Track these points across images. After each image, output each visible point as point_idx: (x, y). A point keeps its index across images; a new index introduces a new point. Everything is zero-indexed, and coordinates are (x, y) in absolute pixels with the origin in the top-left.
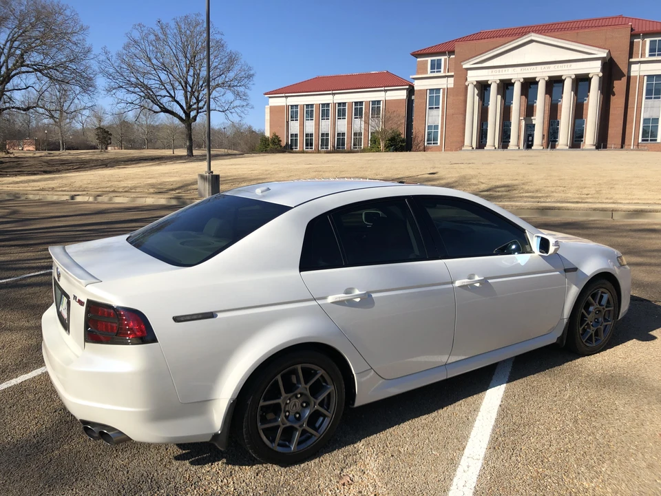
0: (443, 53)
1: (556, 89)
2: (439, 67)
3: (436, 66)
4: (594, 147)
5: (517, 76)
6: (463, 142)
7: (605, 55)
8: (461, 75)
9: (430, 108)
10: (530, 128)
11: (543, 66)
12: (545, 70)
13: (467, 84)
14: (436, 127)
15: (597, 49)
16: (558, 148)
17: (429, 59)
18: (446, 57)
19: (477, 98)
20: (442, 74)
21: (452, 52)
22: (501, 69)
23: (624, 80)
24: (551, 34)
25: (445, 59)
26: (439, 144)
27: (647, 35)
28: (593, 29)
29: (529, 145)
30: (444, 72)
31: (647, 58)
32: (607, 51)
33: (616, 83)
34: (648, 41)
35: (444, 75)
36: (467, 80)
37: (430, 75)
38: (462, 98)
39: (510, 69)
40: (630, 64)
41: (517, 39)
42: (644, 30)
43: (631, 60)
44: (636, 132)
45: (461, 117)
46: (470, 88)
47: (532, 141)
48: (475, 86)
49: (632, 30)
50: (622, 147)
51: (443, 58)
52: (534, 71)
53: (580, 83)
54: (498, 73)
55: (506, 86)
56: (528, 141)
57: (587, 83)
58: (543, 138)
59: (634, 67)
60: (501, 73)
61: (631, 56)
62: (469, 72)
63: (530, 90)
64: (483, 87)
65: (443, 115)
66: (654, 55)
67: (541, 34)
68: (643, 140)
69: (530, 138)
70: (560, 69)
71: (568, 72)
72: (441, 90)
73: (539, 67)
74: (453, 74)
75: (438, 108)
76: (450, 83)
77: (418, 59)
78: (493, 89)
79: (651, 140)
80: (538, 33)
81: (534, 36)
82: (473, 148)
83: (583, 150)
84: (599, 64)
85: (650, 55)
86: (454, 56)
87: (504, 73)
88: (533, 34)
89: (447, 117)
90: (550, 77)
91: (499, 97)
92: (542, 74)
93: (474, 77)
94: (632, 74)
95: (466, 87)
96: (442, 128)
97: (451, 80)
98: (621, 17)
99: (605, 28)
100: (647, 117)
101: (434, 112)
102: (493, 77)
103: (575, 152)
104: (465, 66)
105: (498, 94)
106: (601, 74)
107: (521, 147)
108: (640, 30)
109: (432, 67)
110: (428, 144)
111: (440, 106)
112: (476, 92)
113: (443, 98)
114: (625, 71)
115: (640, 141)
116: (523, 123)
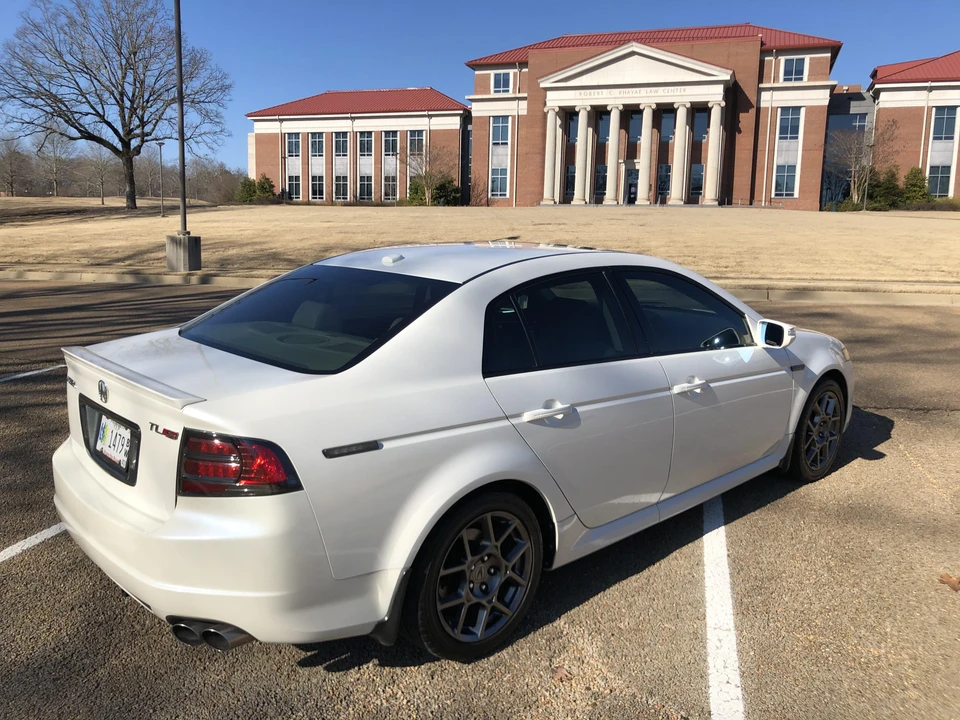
0: (511, 65)
1: (666, 121)
2: (506, 84)
3: (502, 83)
4: (717, 203)
5: (615, 101)
6: (542, 194)
7: (728, 78)
8: (538, 98)
9: (494, 144)
10: (632, 175)
11: (649, 89)
12: (651, 94)
13: (545, 110)
14: (504, 171)
15: (718, 68)
16: (670, 203)
17: (492, 73)
18: (516, 70)
19: (560, 131)
20: (510, 94)
21: (524, 64)
22: (592, 91)
23: (753, 111)
24: (660, 45)
25: (515, 74)
26: (508, 196)
27: (781, 51)
28: (714, 41)
29: (631, 199)
30: (514, 92)
31: (781, 83)
32: (731, 72)
33: (742, 116)
34: (782, 59)
35: (513, 96)
36: (545, 104)
37: (493, 95)
38: (539, 130)
39: (605, 91)
40: (760, 91)
41: (615, 48)
42: (778, 44)
43: (761, 86)
44: (767, 183)
45: (538, 158)
46: (551, 117)
47: (635, 193)
48: (557, 113)
49: (762, 44)
50: (751, 204)
51: (511, 72)
52: (636, 95)
53: (697, 115)
54: (588, 97)
55: (599, 114)
56: (630, 193)
57: (705, 115)
58: (650, 190)
59: (765, 96)
60: (592, 96)
61: (761, 80)
62: (548, 93)
63: (632, 122)
64: (568, 115)
65: (512, 155)
66: (791, 80)
67: (644, 44)
68: (776, 195)
69: (633, 189)
70: (670, 94)
71: (682, 98)
72: (510, 118)
73: (643, 90)
74: (525, 95)
75: (506, 144)
76: (522, 108)
77: (477, 72)
78: (582, 119)
79: (787, 195)
80: (640, 43)
81: (636, 47)
82: (555, 203)
83: (702, 206)
84: (720, 89)
85: (785, 80)
86: (526, 70)
87: (596, 96)
88: (634, 44)
89: (518, 158)
90: (657, 104)
91: (590, 130)
92: (648, 100)
93: (556, 100)
94: (763, 105)
95: (545, 115)
96: (512, 173)
97: (524, 104)
98: (747, 25)
99: (728, 40)
100: (781, 163)
101: (500, 149)
102: (582, 101)
103: (692, 209)
104: (542, 85)
105: (589, 125)
106: (723, 104)
107: (621, 202)
108: (773, 45)
109: (497, 85)
110: (493, 195)
111: (509, 142)
112: (559, 122)
113: (513, 129)
114: (753, 100)
115: (773, 196)
116: (623, 168)
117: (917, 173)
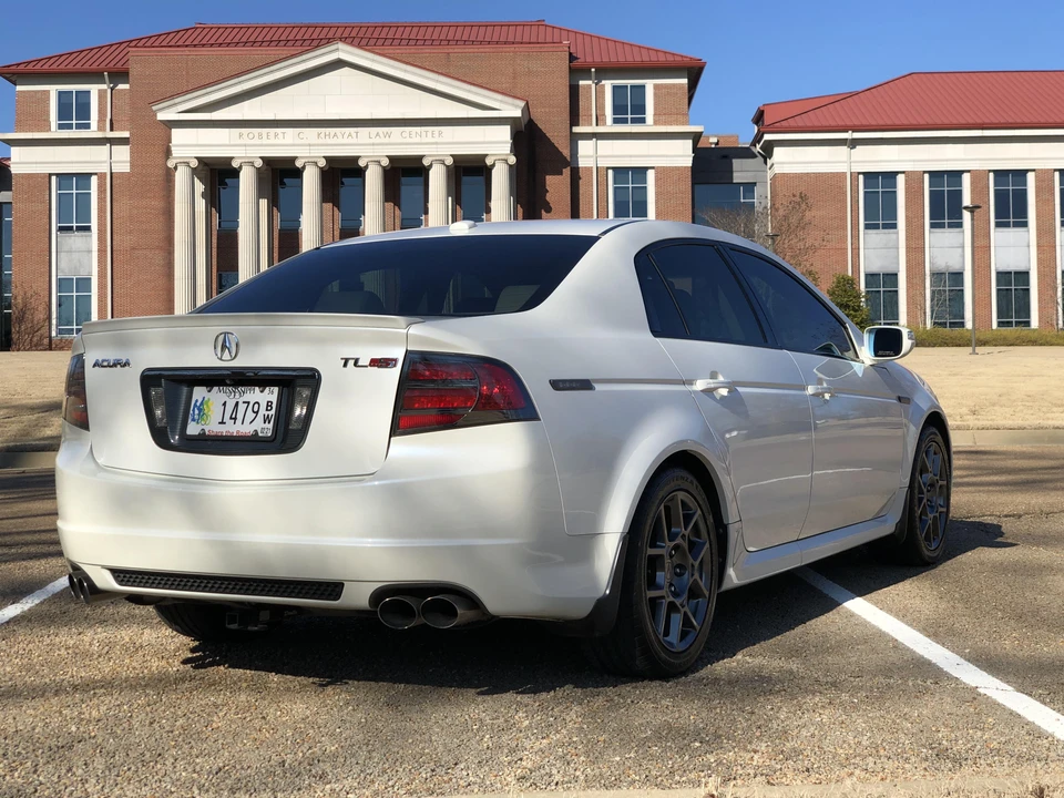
0: (94, 76)
1: (408, 188)
2: (84, 112)
3: (72, 110)
5: (310, 149)
7: (518, 113)
8: (153, 142)
9: (61, 229)
11: (374, 130)
12: (377, 140)
13: (171, 164)
14: (84, 283)
15: (500, 97)
17: (53, 90)
18: (104, 87)
19: (201, 204)
20: (93, 132)
21: (119, 75)
22: (264, 131)
23: (567, 172)
24: (389, 50)
25: (102, 94)
27: (604, 71)
28: (487, 49)
30: (100, 128)
31: (609, 126)
32: (522, 104)
33: (551, 180)
34: (608, 85)
35: (100, 135)
36: (168, 153)
37: (55, 133)
38: (158, 204)
39: (290, 131)
40: (575, 139)
41: (307, 51)
42: (597, 59)
43: (576, 129)
45: (159, 258)
46: (181, 178)
48: (194, 171)
49: (572, 58)
51: (94, 89)
52: (350, 141)
53: (465, 179)
54: (256, 141)
55: (279, 175)
57: (482, 178)
59: (585, 147)
60: (265, 141)
61: (574, 120)
62: (175, 132)
63: (343, 191)
64: (218, 175)
65: (102, 251)
66: (625, 121)
67: (359, 46)
70: (417, 140)
71: (437, 148)
72: (94, 180)
73: (364, 131)
74: (126, 134)
75: (88, 229)
76: (122, 159)
77: (19, 88)
78: (247, 183)
80: (351, 44)
81: (344, 52)
84: (504, 134)
85: (616, 121)
86: (126, 86)
87: (272, 141)
88: (341, 45)
89: (114, 256)
90: (391, 158)
91: (264, 203)
92: (373, 150)
93: (189, 145)
94: (582, 163)
95: (169, 175)
96: (102, 286)
97: (122, 155)
98: (540, 24)
99: (511, 48)
101: (75, 240)
102: (245, 149)
104: (161, 116)
105: (260, 195)
106: (512, 160)
108: (589, 59)
109: (64, 113)
110: (60, 332)
111: (94, 224)
112: (200, 187)
113: (101, 200)
114: (566, 152)
117: (846, 285)
